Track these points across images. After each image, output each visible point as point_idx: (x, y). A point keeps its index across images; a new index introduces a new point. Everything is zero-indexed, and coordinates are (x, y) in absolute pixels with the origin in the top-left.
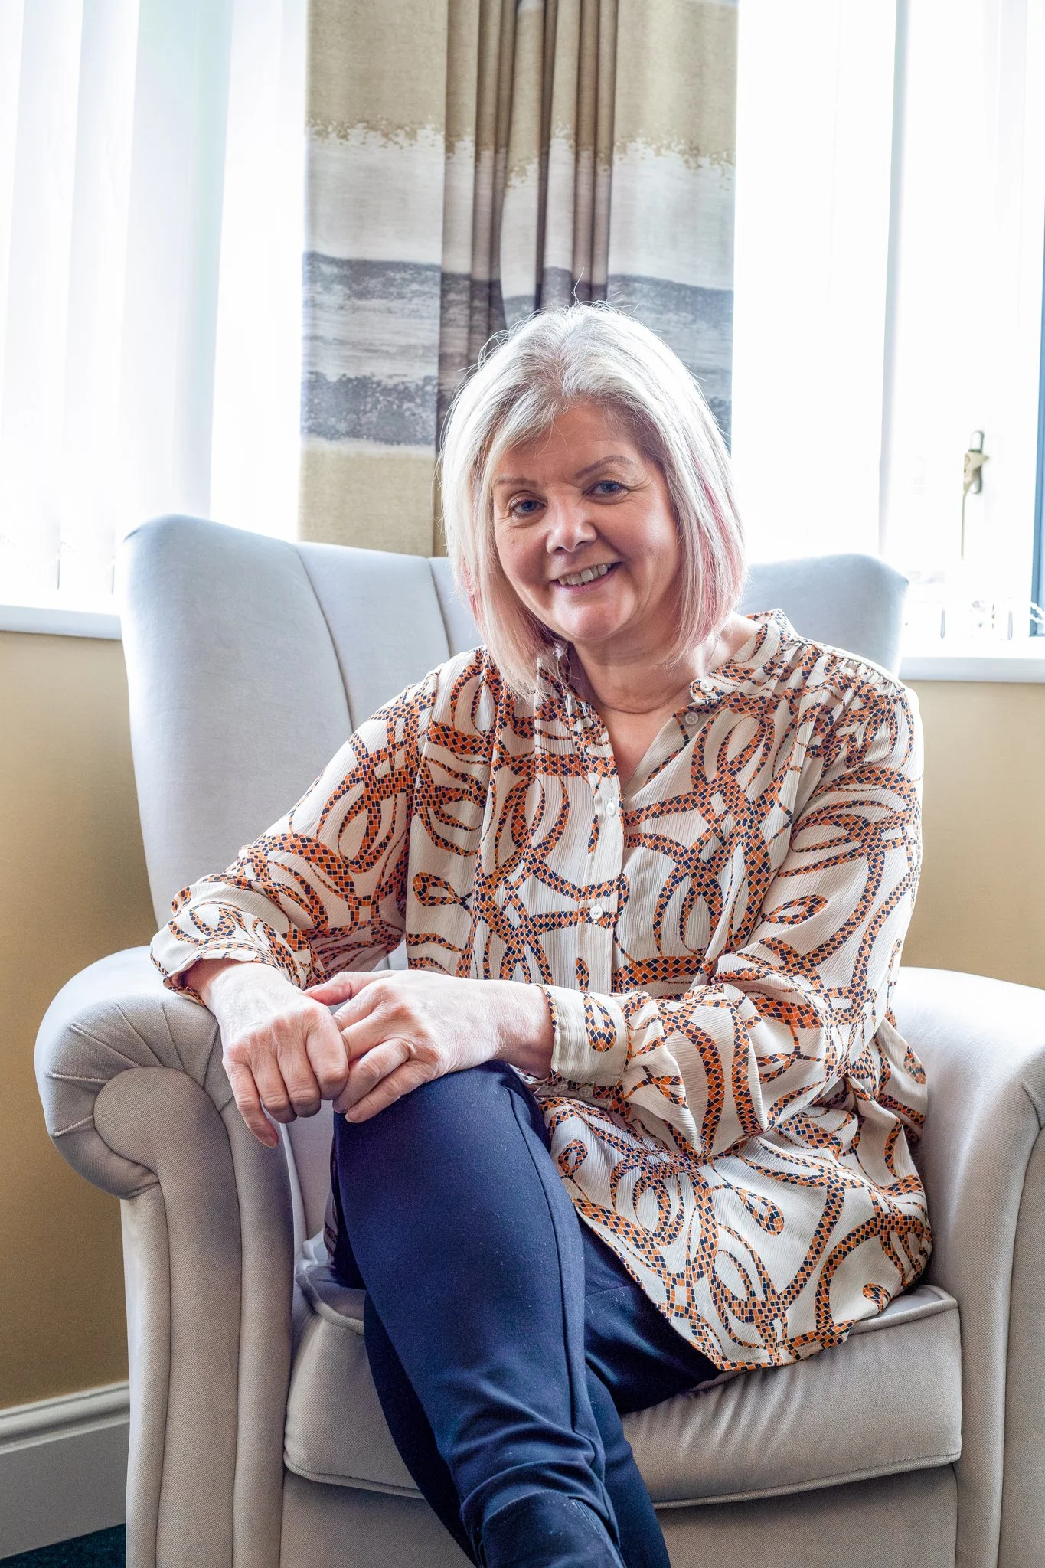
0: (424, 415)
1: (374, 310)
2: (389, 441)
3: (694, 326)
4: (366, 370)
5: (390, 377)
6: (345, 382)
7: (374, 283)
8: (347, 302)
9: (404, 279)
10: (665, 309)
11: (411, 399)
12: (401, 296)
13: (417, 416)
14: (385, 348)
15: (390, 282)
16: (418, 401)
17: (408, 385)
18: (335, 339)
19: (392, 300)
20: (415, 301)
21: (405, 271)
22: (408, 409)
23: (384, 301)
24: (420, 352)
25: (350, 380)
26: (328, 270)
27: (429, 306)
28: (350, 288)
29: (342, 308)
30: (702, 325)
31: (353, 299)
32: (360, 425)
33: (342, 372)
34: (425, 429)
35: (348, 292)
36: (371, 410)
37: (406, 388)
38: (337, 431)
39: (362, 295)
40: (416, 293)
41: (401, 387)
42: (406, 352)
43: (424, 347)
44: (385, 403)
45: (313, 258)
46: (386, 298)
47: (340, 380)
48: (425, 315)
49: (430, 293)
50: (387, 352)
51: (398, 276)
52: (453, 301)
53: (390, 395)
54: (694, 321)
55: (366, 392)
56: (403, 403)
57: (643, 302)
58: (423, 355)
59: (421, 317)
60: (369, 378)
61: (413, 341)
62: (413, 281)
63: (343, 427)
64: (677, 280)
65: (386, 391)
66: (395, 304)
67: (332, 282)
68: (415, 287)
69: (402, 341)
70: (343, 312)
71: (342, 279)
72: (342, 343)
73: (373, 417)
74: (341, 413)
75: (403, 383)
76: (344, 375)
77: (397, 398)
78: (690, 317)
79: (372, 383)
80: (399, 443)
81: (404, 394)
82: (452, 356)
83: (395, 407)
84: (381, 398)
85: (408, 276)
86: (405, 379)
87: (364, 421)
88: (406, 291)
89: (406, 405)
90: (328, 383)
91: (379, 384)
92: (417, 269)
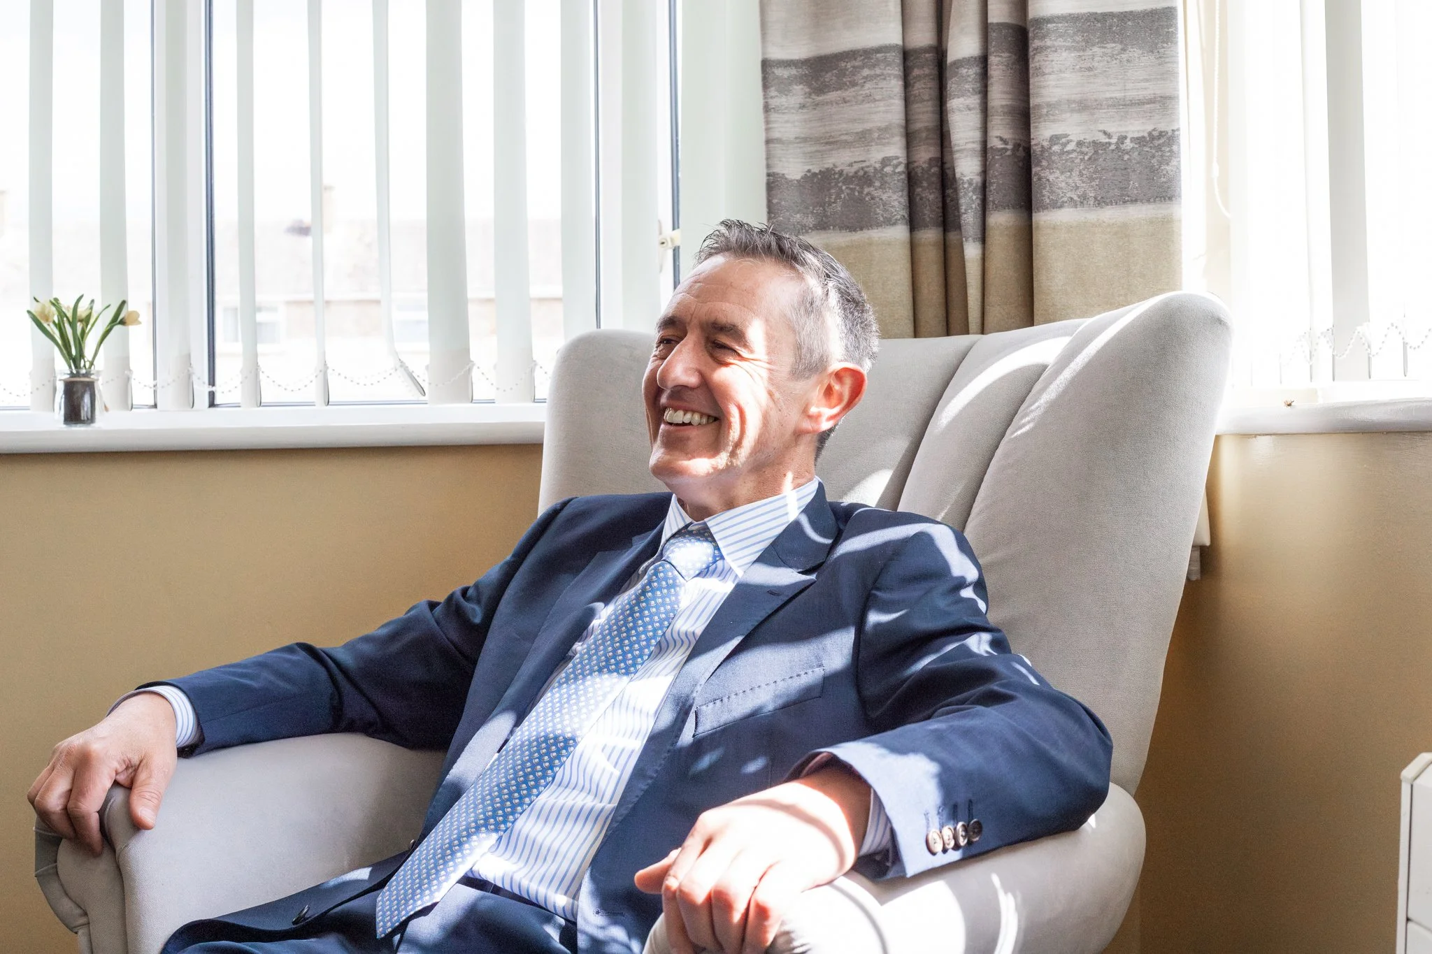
0: (884, 197)
1: (831, 103)
2: (852, 228)
3: (1125, 56)
4: (828, 163)
5: (851, 165)
6: (810, 178)
7: (829, 77)
8: (807, 100)
9: (854, 67)
10: (1088, 43)
11: (870, 184)
12: (854, 84)
13: (877, 199)
14: (844, 138)
15: (843, 73)
16: (877, 184)
17: (866, 169)
18: (796, 138)
19: (846, 90)
20: (868, 85)
21: (855, 59)
22: (868, 194)
23: (839, 92)
24: (876, 135)
25: (815, 175)
26: (780, 72)
27: (882, 88)
28: (810, 86)
29: (803, 106)
30: (1134, 52)
31: (813, 96)
32: (826, 216)
33: (807, 168)
34: (885, 210)
35: (808, 90)
36: (835, 199)
37: (865, 173)
38: (804, 226)
39: (820, 91)
40: (866, 78)
41: (861, 173)
42: (864, 138)
43: (879, 129)
44: (848, 191)
45: (766, 65)
46: (840, 89)
47: (805, 177)
48: (877, 97)
49: (883, 74)
50: (846, 142)
51: (849, 65)
52: (919, 76)
53: (852, 182)
54: (1124, 50)
55: (830, 184)
56: (862, 188)
58: (879, 138)
59: (875, 100)
60: (832, 169)
61: (868, 126)
62: (862, 67)
63: (810, 221)
64: (1099, 11)
65: (848, 180)
66: (849, 93)
67: (790, 84)
68: (866, 72)
69: (859, 128)
70: (805, 111)
71: (801, 79)
72: (805, 140)
73: (838, 207)
74: (807, 208)
75: (862, 169)
76: (809, 171)
77: (857, 185)
78: (1119, 47)
79: (835, 173)
80: (861, 229)
81: (864, 178)
82: (919, 131)
83: (857, 194)
84: (844, 188)
85: (857, 63)
86: (864, 165)
87: (829, 211)
88: (858, 78)
89: (866, 190)
90: (789, 182)
91: (841, 173)
92: (867, 54)
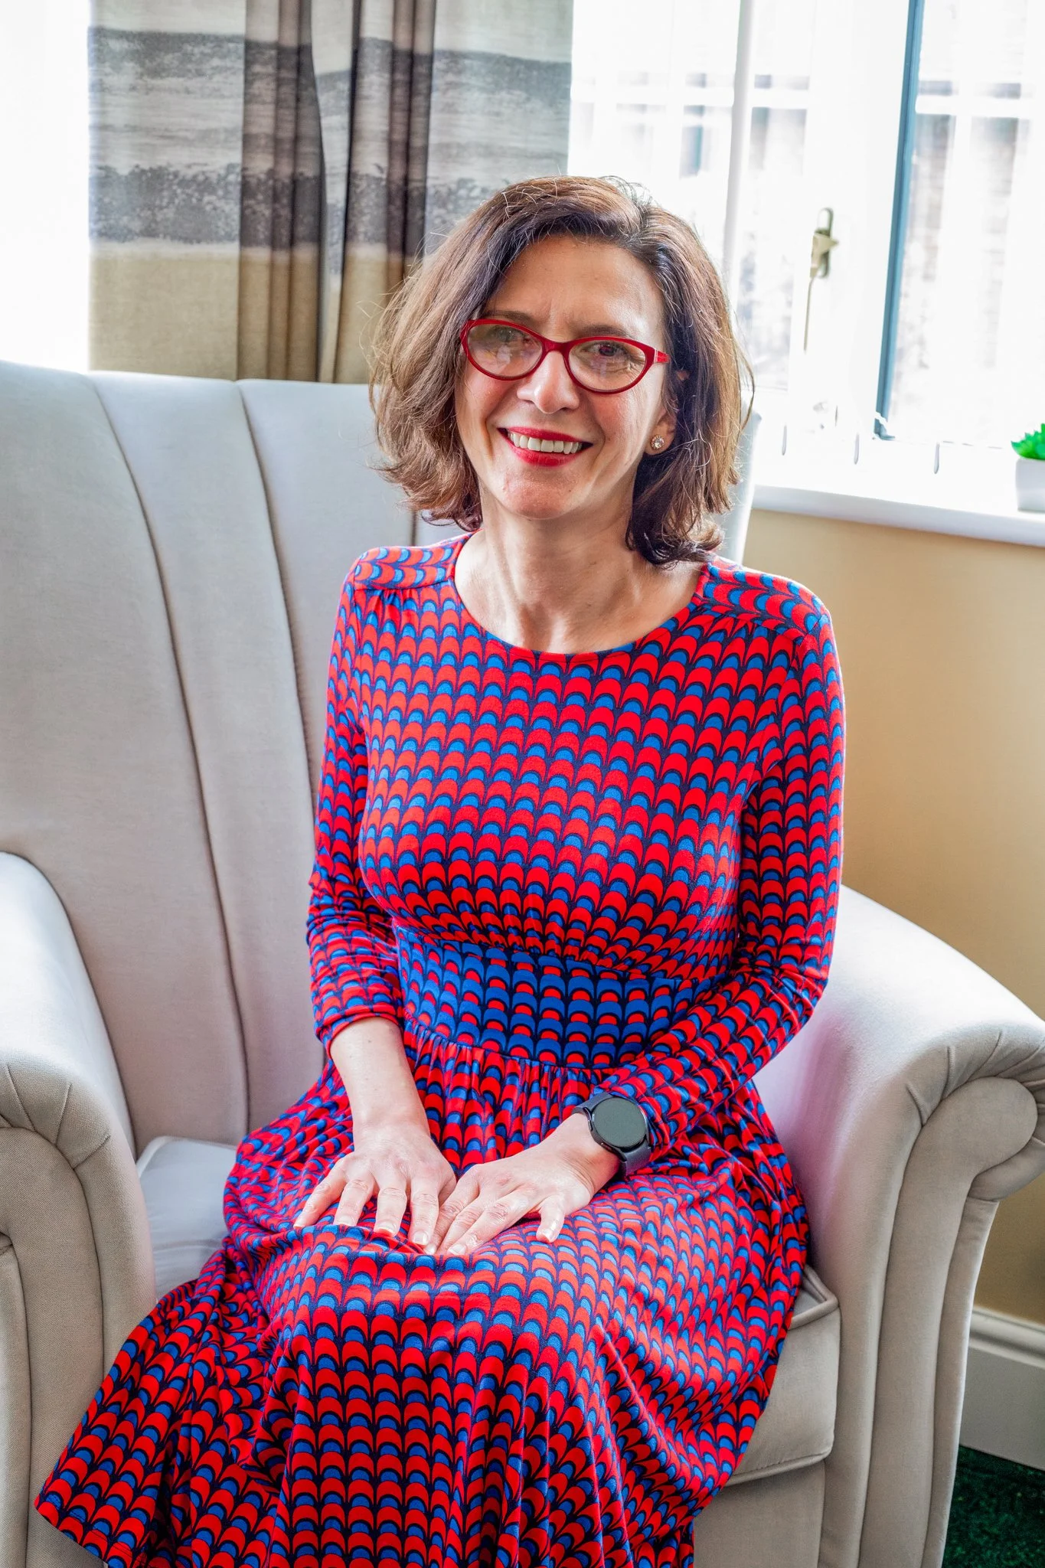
0: (227, 208)
1: (170, 90)
2: (187, 240)
3: (529, 106)
4: (162, 160)
5: (189, 166)
6: (138, 174)
7: (169, 59)
8: (140, 82)
9: (202, 53)
10: (497, 87)
11: (213, 192)
12: (200, 73)
13: (219, 211)
14: (182, 134)
15: (187, 58)
16: (220, 193)
17: (208, 175)
18: (126, 126)
19: (190, 78)
20: (217, 78)
21: (204, 45)
22: (209, 203)
23: (181, 80)
24: (222, 136)
25: (143, 172)
26: (116, 45)
27: (231, 84)
28: (142, 65)
29: (133, 88)
30: (537, 104)
31: (145, 78)
32: (156, 222)
33: (136, 162)
34: (227, 224)
35: (140, 70)
36: (169, 203)
37: (207, 178)
38: (130, 231)
39: (156, 73)
40: (218, 70)
41: (201, 178)
42: (206, 137)
43: (226, 130)
44: (184, 196)
45: (99, 34)
46: (183, 76)
47: (132, 173)
48: (226, 93)
49: (233, 68)
50: (185, 139)
51: (196, 50)
52: (258, 74)
53: (189, 187)
54: (528, 99)
55: (162, 184)
56: (202, 196)
57: (473, 81)
58: (226, 141)
59: (223, 97)
60: (166, 169)
61: (213, 125)
62: (212, 56)
63: (137, 225)
64: (510, 54)
65: (184, 183)
66: (194, 83)
67: (123, 58)
68: (216, 62)
69: (201, 125)
70: (134, 93)
71: (137, 56)
72: (134, 129)
73: (170, 213)
74: (134, 210)
75: (203, 173)
76: (137, 166)
77: (196, 190)
78: (524, 95)
79: (169, 174)
80: (199, 242)
81: (204, 185)
82: (257, 136)
83: (194, 200)
84: (179, 191)
85: (207, 50)
86: (205, 169)
87: (159, 217)
88: (206, 67)
89: (207, 198)
90: (119, 177)
91: (176, 174)
92: (219, 41)
